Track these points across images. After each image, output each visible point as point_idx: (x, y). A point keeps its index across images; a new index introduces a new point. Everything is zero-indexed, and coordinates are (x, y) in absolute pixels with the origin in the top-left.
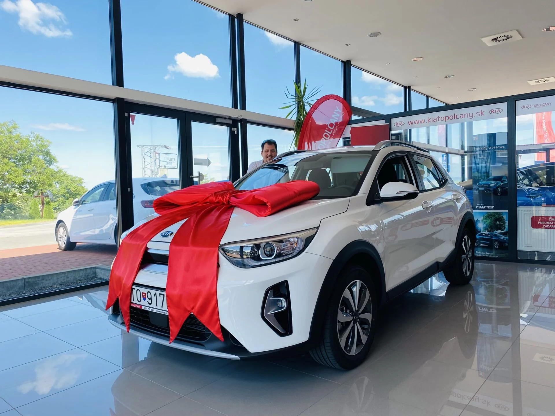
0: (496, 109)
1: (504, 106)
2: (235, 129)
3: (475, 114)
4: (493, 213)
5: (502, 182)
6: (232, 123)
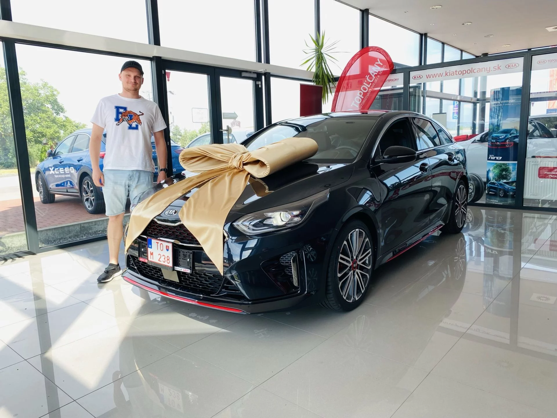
0: (512, 64)
1: (520, 61)
2: (260, 83)
3: (492, 69)
4: (500, 163)
5: (510, 135)
6: (257, 77)
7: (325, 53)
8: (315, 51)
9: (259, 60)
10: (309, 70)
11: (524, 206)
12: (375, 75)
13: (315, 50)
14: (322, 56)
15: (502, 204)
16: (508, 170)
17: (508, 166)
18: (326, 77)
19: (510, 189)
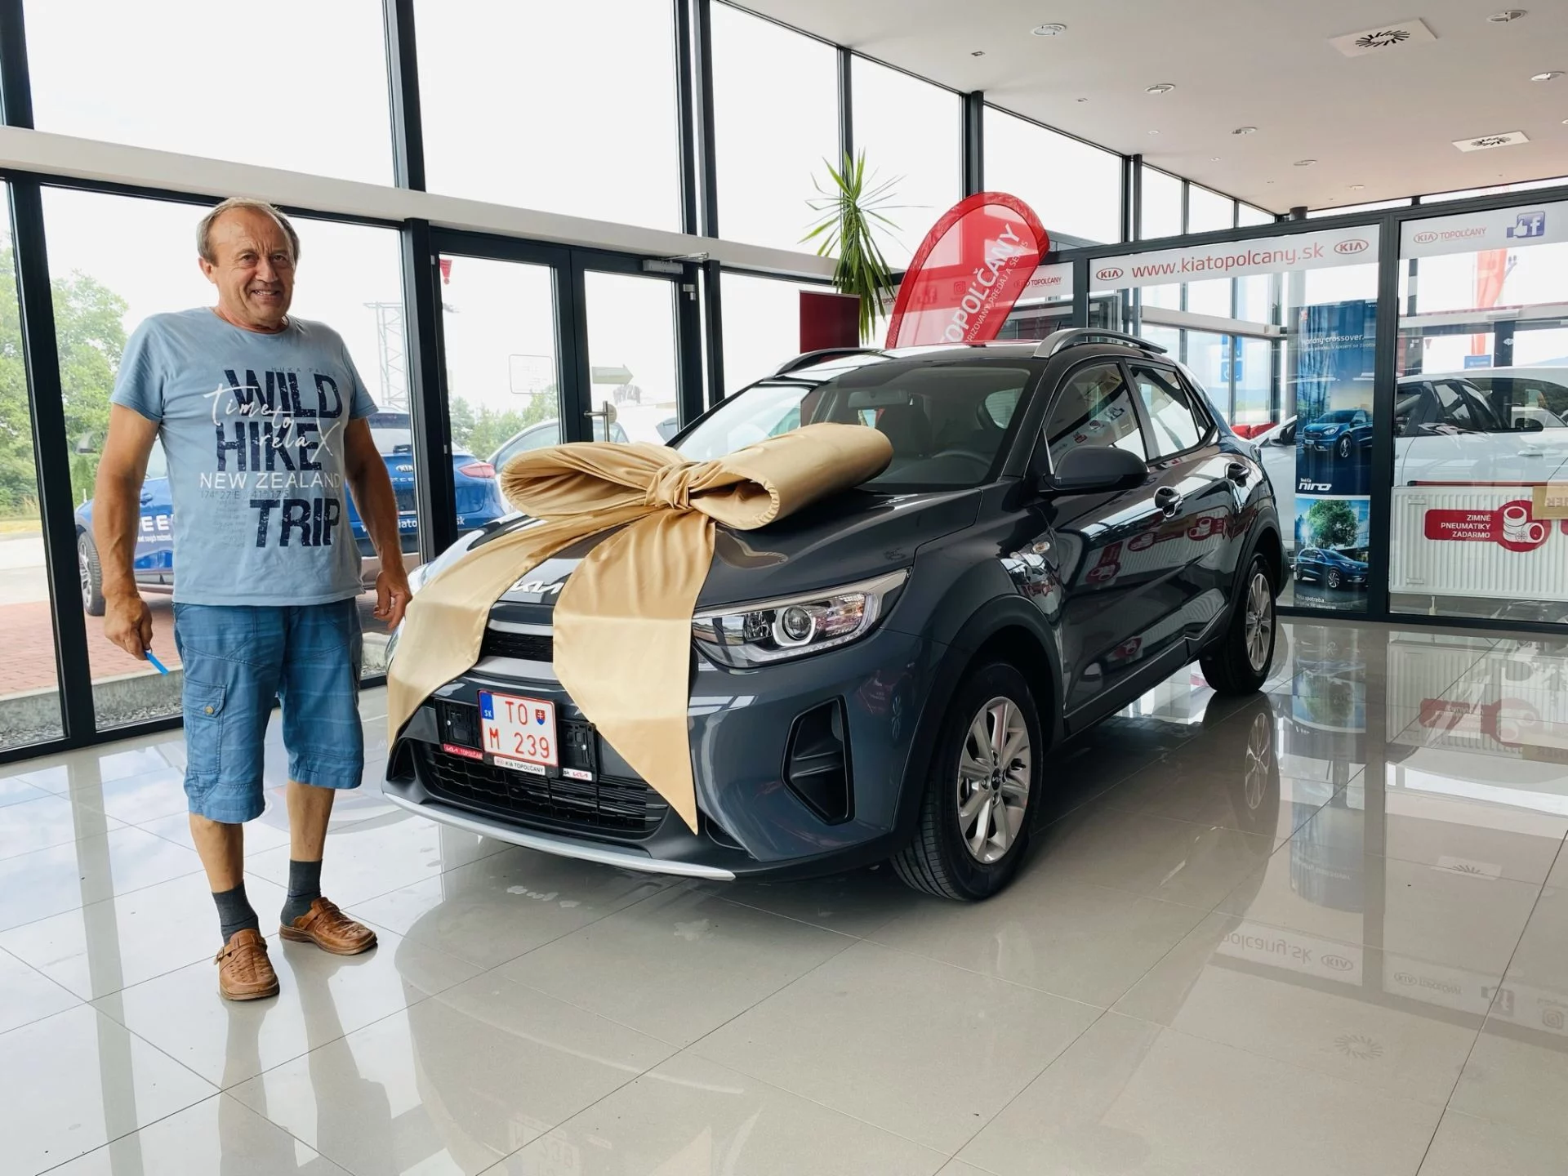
0: (1351, 242)
1: (1371, 234)
2: (691, 287)
3: (1300, 253)
4: (1328, 501)
5: (1352, 426)
6: (683, 273)
7: (867, 208)
8: (841, 203)
9: (691, 228)
10: (823, 254)
11: (1391, 612)
12: (1000, 269)
13: (839, 202)
14: (857, 217)
15: (1334, 608)
16: (1348, 518)
17: (1348, 507)
18: (870, 274)
19: (1354, 567)
